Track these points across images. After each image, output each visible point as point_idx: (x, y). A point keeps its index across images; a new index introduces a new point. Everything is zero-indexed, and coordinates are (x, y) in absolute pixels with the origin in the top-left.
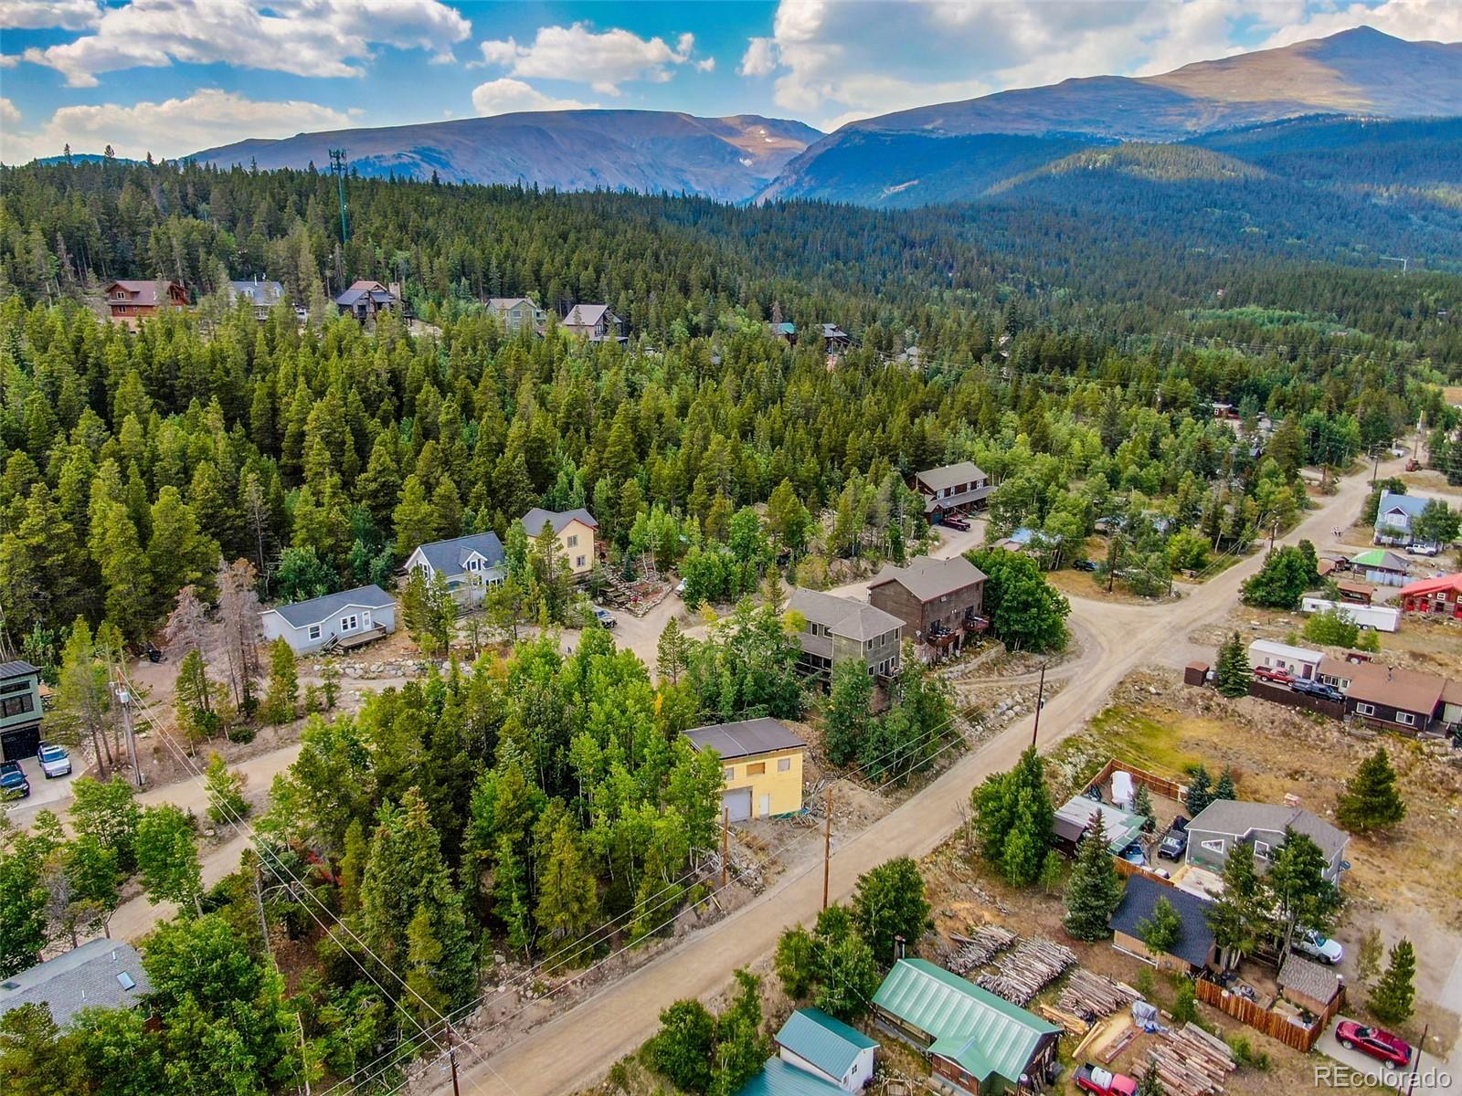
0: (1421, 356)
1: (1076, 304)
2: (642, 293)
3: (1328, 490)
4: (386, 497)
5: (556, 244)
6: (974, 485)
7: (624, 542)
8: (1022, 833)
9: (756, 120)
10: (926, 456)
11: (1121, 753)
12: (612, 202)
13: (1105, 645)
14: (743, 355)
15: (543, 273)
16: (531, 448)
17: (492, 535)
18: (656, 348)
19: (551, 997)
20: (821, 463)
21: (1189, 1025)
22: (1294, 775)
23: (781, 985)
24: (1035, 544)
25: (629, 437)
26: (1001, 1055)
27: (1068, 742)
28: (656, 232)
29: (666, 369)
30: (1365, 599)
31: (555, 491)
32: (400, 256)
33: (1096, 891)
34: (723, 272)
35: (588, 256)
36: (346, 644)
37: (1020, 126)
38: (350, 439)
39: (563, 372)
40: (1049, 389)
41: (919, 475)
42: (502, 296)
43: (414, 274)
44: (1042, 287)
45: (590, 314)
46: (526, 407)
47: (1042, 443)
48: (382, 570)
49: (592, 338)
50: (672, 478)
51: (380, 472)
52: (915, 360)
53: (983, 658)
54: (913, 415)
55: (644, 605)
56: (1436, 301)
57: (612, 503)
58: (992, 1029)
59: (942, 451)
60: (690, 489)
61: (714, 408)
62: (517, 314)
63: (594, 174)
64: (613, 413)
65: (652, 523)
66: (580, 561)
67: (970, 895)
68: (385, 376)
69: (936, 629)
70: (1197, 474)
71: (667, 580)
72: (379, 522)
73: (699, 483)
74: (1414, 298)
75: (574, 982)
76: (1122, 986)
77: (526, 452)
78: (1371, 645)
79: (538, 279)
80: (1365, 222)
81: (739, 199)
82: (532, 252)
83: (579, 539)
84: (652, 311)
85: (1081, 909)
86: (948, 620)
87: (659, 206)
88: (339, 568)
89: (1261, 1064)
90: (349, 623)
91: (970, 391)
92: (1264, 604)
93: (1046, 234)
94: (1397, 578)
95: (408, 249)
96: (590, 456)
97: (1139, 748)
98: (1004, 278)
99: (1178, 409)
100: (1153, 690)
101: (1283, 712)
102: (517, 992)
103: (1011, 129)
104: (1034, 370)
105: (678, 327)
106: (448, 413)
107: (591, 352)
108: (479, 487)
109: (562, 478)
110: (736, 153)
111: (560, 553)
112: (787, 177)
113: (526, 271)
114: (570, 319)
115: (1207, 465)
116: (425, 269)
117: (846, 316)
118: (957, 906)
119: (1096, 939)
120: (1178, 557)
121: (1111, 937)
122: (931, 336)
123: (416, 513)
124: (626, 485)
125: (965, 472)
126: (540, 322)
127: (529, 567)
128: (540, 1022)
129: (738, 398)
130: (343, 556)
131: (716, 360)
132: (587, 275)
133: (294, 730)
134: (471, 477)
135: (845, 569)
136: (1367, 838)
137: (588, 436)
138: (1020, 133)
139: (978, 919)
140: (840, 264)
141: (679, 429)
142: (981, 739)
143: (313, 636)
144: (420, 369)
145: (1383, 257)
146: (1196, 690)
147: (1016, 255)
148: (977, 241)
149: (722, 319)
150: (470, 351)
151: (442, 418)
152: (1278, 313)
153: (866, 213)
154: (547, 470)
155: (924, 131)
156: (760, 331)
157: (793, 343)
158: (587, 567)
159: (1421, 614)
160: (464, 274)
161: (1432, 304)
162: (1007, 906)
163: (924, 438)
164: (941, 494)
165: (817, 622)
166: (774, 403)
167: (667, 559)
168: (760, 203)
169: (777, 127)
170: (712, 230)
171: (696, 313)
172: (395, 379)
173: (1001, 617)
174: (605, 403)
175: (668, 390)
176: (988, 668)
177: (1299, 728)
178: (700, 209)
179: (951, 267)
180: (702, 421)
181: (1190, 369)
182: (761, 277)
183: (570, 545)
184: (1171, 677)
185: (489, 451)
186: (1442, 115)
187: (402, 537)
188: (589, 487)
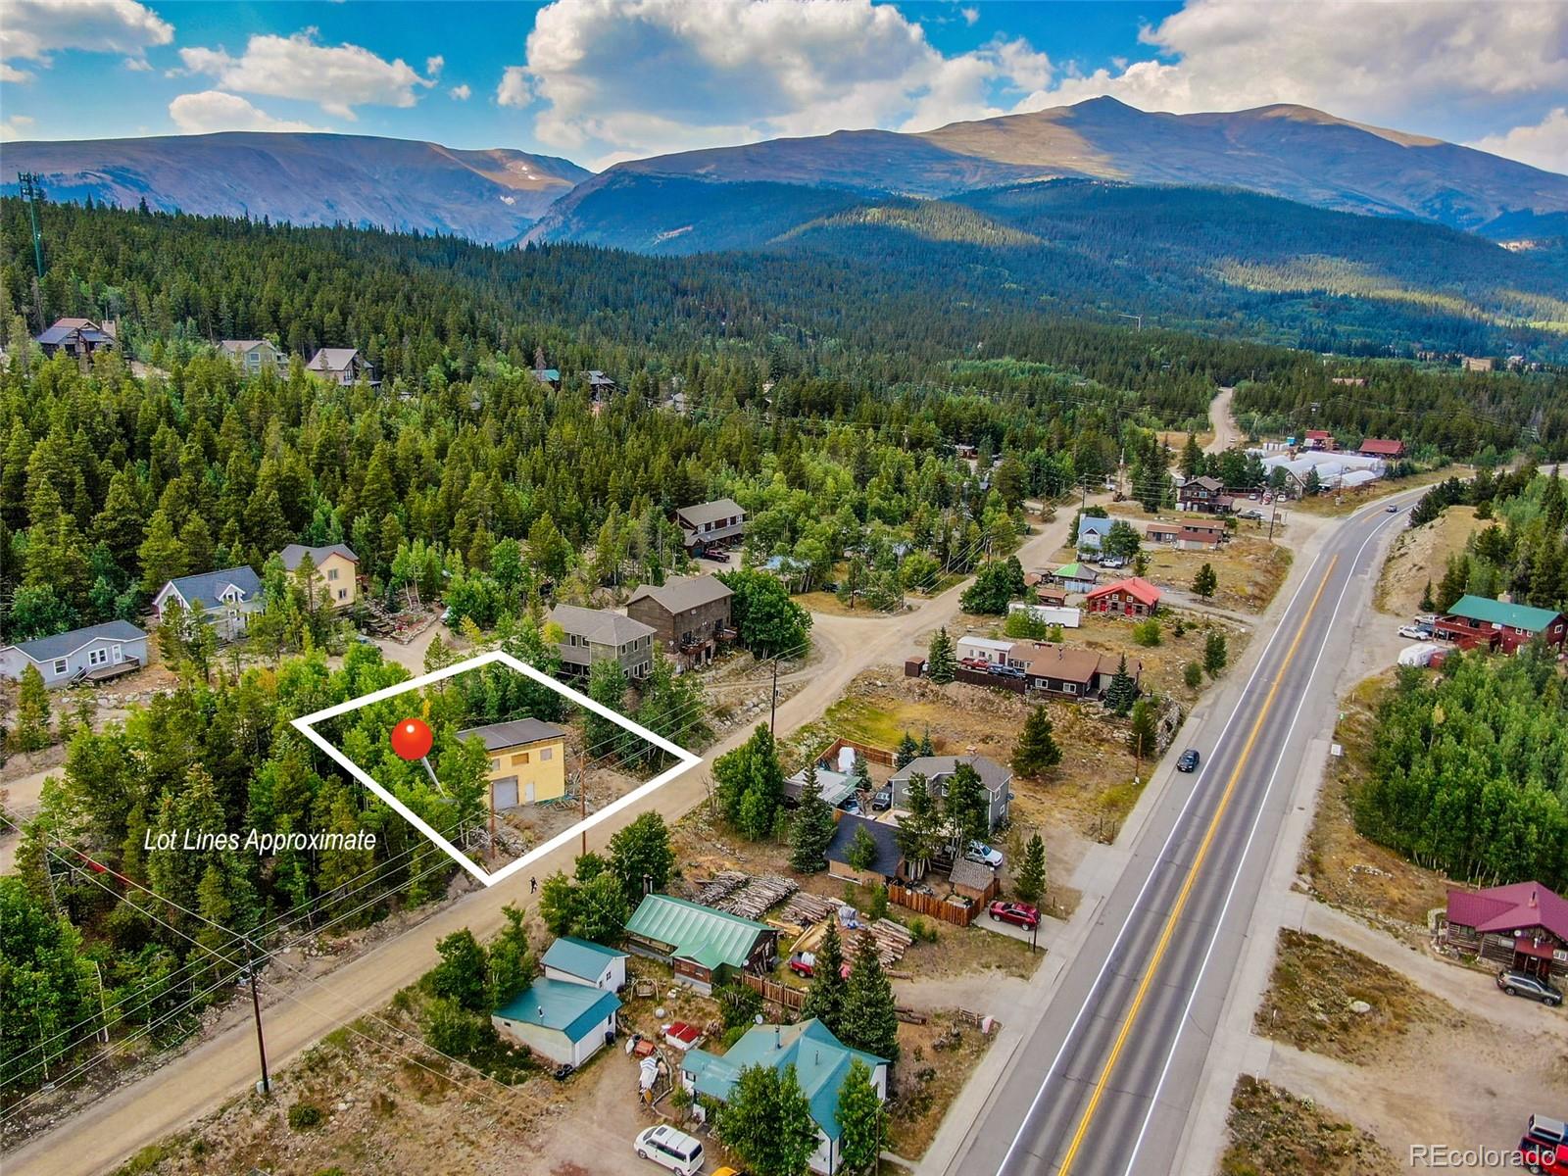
0: (1142, 404)
1: (846, 353)
2: (393, 338)
3: (1047, 518)
4: (128, 536)
5: (294, 284)
6: (733, 520)
7: (386, 575)
8: (754, 792)
9: (517, 155)
10: (689, 494)
11: (849, 735)
12: (355, 240)
13: (843, 651)
14: (504, 400)
15: (282, 314)
16: (285, 486)
17: (248, 569)
18: (411, 392)
19: (336, 954)
20: (584, 500)
21: (883, 920)
22: (985, 740)
23: (545, 926)
24: (785, 568)
25: (386, 476)
26: (729, 950)
27: (804, 729)
28: (407, 273)
29: (423, 412)
30: (1061, 603)
31: (310, 530)
32: (111, 293)
33: (813, 828)
34: (483, 317)
35: (332, 297)
36: (95, 677)
37: (792, 174)
38: (80, 480)
39: (313, 414)
40: (809, 432)
41: (680, 511)
42: (235, 338)
43: (130, 310)
44: (814, 337)
45: (339, 359)
46: (275, 449)
47: (797, 480)
48: (129, 608)
49: (342, 382)
50: (432, 515)
51: (119, 511)
52: (681, 406)
53: (732, 665)
54: (676, 457)
55: (409, 633)
56: (1162, 355)
57: (373, 538)
58: (722, 933)
59: (704, 490)
60: (452, 524)
61: (473, 448)
62: (255, 357)
63: (330, 206)
64: (369, 455)
65: (413, 556)
66: (342, 594)
67: (714, 850)
68: (113, 417)
69: (688, 639)
70: (932, 505)
71: (431, 610)
72: (119, 562)
73: (459, 517)
74: (1143, 352)
75: (356, 941)
76: (833, 900)
77: (279, 490)
78: (1056, 638)
79: (276, 320)
80: (1110, 282)
81: (502, 240)
82: (268, 290)
83: (339, 573)
84: (406, 356)
85: (802, 847)
86: (698, 631)
87: (411, 246)
88: (80, 606)
89: (933, 938)
90: (98, 657)
91: (732, 435)
92: (979, 611)
93: (819, 285)
94: (1087, 586)
95: (119, 284)
96: (347, 494)
97: (864, 730)
98: (777, 328)
99: (923, 449)
100: (879, 683)
101: (981, 692)
102: (303, 952)
103: (785, 177)
104: (795, 415)
105: (435, 372)
106: (189, 453)
107: (342, 397)
108: (231, 523)
109: (318, 516)
110: (496, 190)
111: (322, 584)
112: (553, 219)
113: (261, 311)
114: (316, 363)
115: (943, 496)
116: (143, 306)
117: (614, 364)
118: (701, 859)
119: (816, 871)
120: (911, 576)
121: (826, 867)
122: (698, 383)
123: (164, 549)
124: (386, 520)
125: (726, 508)
126: (282, 366)
127: (289, 597)
128: (325, 973)
129: (499, 441)
130: (84, 594)
131: (476, 406)
132: (331, 318)
133: (47, 756)
134: (221, 515)
135: (607, 596)
136: (1035, 780)
137: (344, 477)
138: (794, 182)
139: (720, 867)
140: (609, 312)
141: (439, 471)
142: (729, 732)
143: (58, 670)
144: (152, 410)
145: (1123, 315)
146: (915, 680)
147: (788, 305)
148: (749, 290)
149: (482, 365)
150: (206, 393)
151: (183, 458)
152: (1028, 364)
153: (636, 259)
154: (302, 508)
155: (697, 175)
156: (522, 377)
157: (558, 389)
158: (349, 600)
159: (1102, 613)
160: (189, 313)
161: (1158, 358)
162: (746, 855)
163: (686, 478)
164: (702, 529)
165: (575, 634)
166: (536, 445)
167: (430, 589)
168: (523, 246)
169: (538, 162)
170: (470, 273)
171: (454, 359)
172: (125, 421)
173: (748, 628)
174: (360, 444)
175: (426, 432)
176: (738, 673)
177: (992, 703)
178: (456, 250)
179: (724, 316)
180: (463, 460)
181: (937, 413)
182: (523, 322)
183: (330, 578)
184: (895, 672)
185: (238, 490)
186: (1174, 183)
187: (148, 574)
188: (346, 523)
